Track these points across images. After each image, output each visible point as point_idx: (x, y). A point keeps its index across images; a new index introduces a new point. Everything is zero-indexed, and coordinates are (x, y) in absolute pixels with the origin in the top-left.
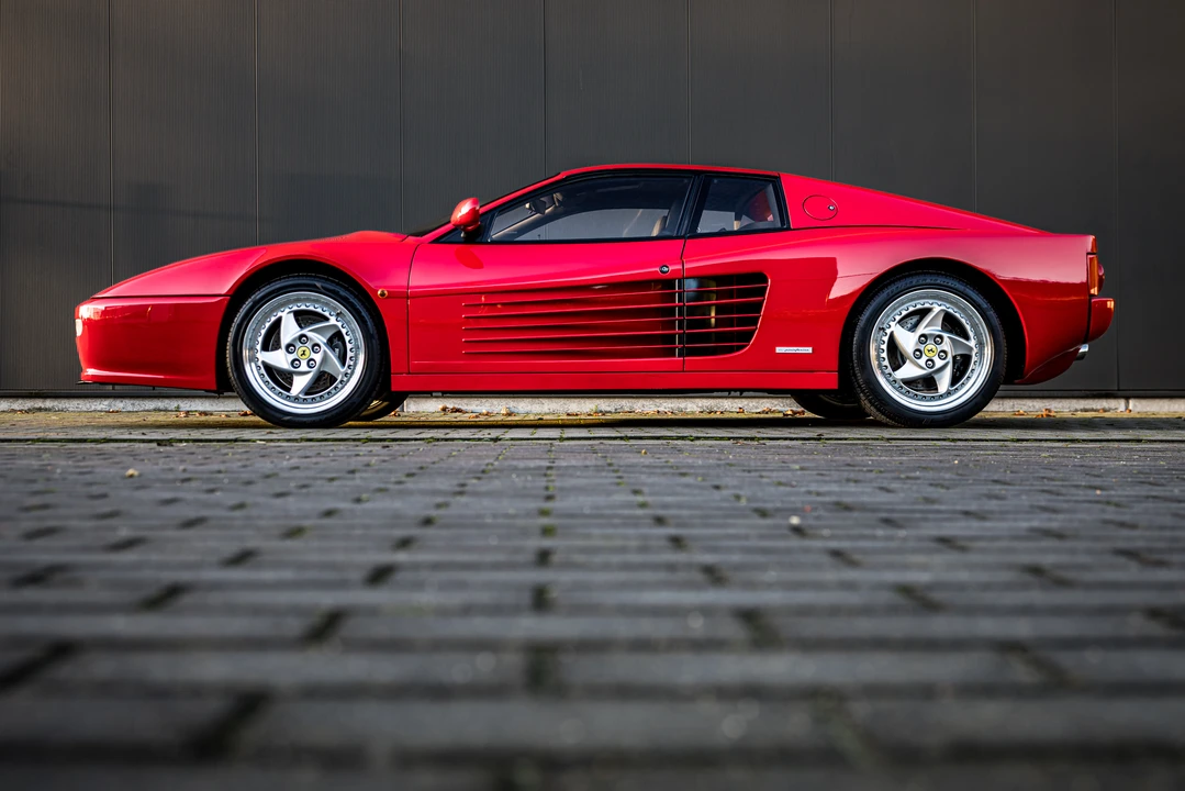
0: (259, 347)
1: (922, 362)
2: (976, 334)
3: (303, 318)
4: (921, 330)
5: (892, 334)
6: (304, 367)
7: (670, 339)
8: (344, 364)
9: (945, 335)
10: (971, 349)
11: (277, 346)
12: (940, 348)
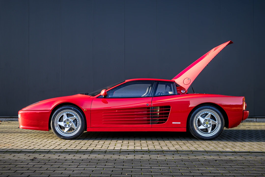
0: (58, 121)
1: (205, 125)
2: (218, 120)
3: (68, 115)
4: (206, 118)
5: (199, 118)
6: (67, 126)
7: (149, 120)
8: (76, 126)
9: (211, 120)
10: (216, 123)
11: (62, 121)
12: (209, 122)
